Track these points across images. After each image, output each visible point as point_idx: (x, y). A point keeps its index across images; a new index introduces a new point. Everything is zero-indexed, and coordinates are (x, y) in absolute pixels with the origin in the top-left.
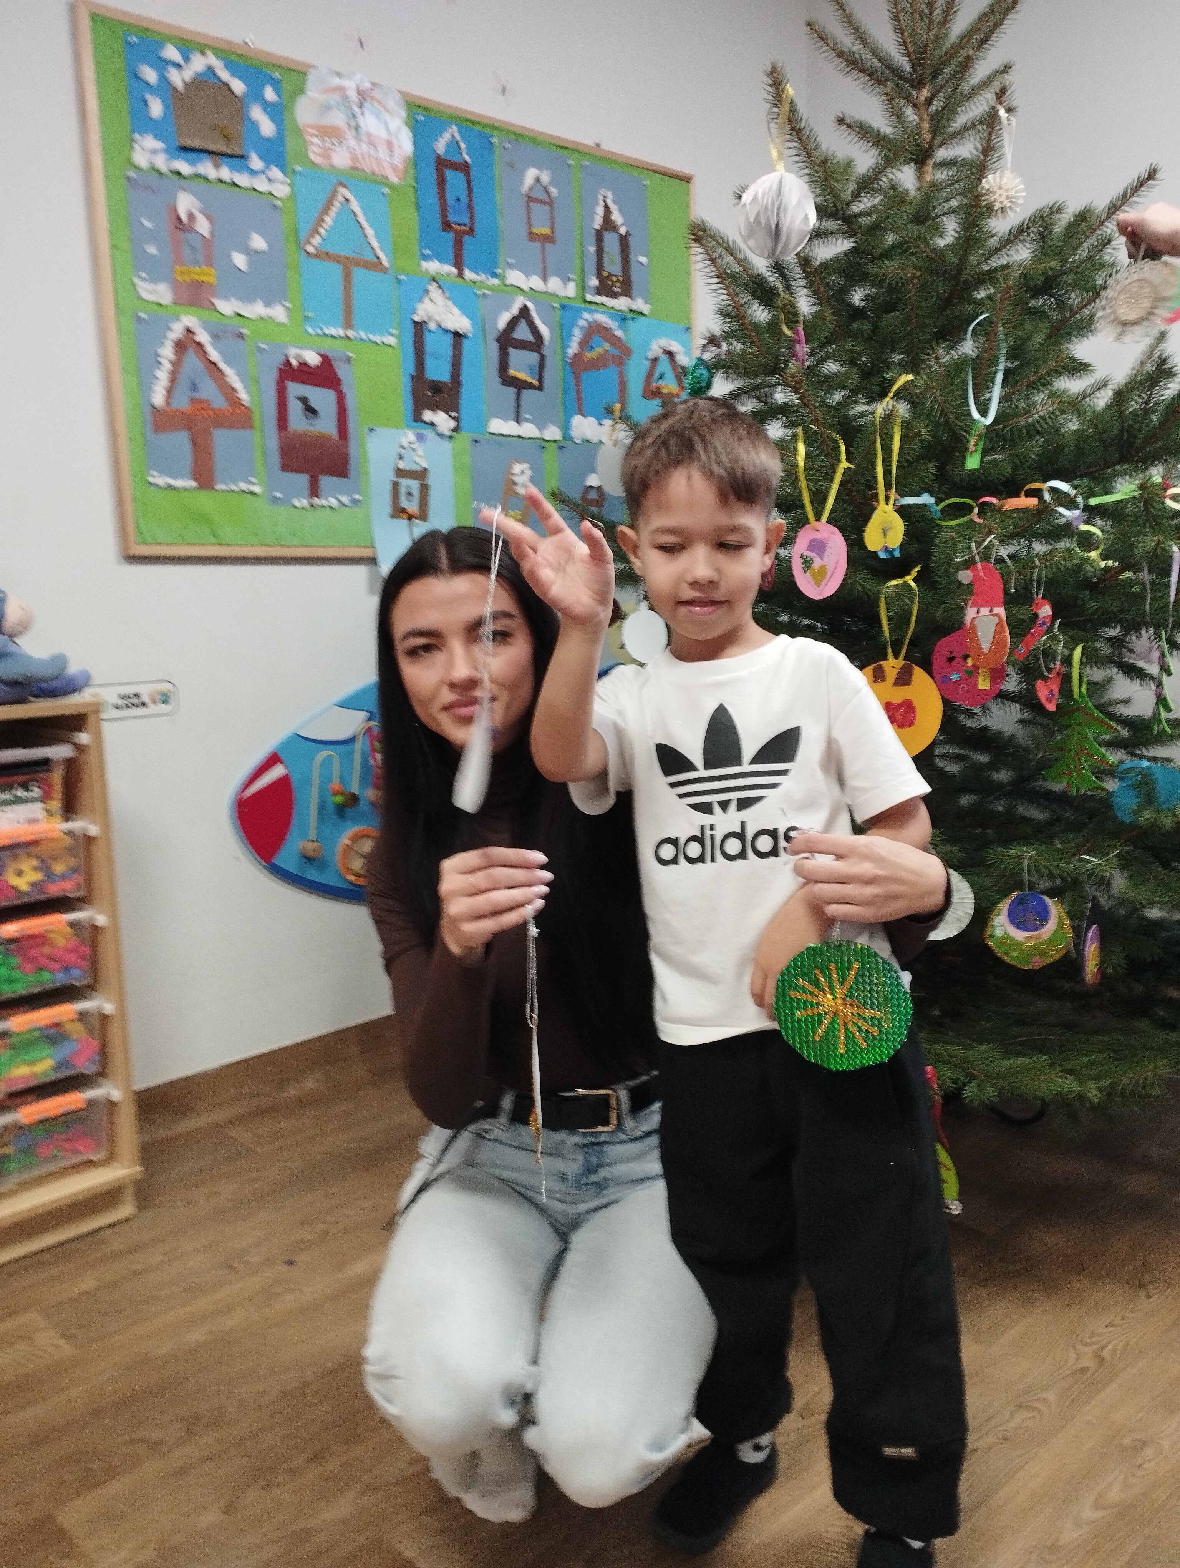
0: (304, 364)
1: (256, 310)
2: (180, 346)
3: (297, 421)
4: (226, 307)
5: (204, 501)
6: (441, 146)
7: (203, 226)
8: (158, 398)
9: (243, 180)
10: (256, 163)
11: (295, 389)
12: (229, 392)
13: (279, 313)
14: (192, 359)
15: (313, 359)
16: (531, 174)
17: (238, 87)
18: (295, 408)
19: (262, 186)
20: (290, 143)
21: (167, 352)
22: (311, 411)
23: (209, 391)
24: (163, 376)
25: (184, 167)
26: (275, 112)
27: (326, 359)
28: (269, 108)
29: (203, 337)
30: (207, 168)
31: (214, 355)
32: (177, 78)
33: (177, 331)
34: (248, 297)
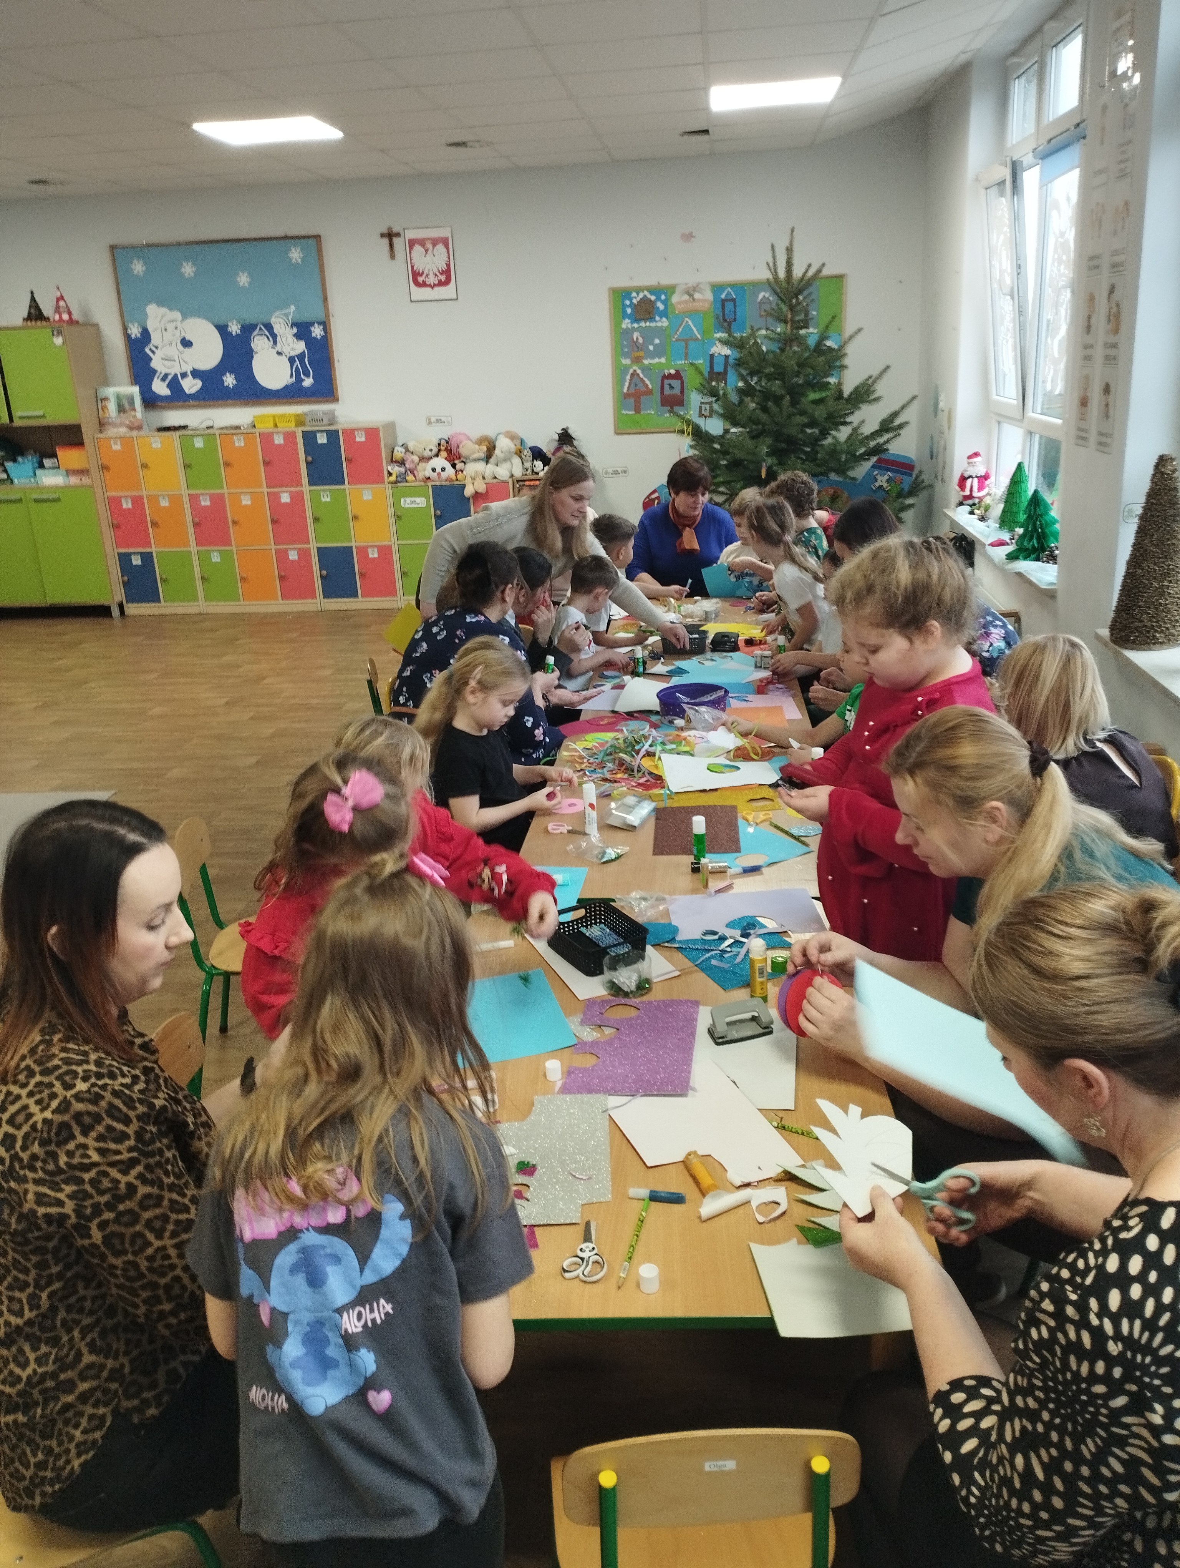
0: (670, 374)
1: (656, 360)
2: (632, 375)
3: (667, 391)
4: (646, 362)
5: (638, 417)
6: (723, 296)
7: (641, 340)
8: (625, 390)
9: (653, 324)
10: (657, 318)
11: (666, 382)
12: (646, 386)
13: (663, 360)
14: (636, 377)
15: (673, 372)
16: (761, 296)
17: (653, 298)
18: (666, 387)
19: (659, 324)
20: (669, 310)
21: (628, 377)
22: (671, 387)
23: (640, 386)
24: (627, 384)
25: (636, 325)
26: (665, 302)
27: (677, 372)
28: (663, 302)
29: (639, 371)
30: (643, 324)
31: (641, 376)
32: (635, 301)
33: (631, 371)
34: (653, 358)
